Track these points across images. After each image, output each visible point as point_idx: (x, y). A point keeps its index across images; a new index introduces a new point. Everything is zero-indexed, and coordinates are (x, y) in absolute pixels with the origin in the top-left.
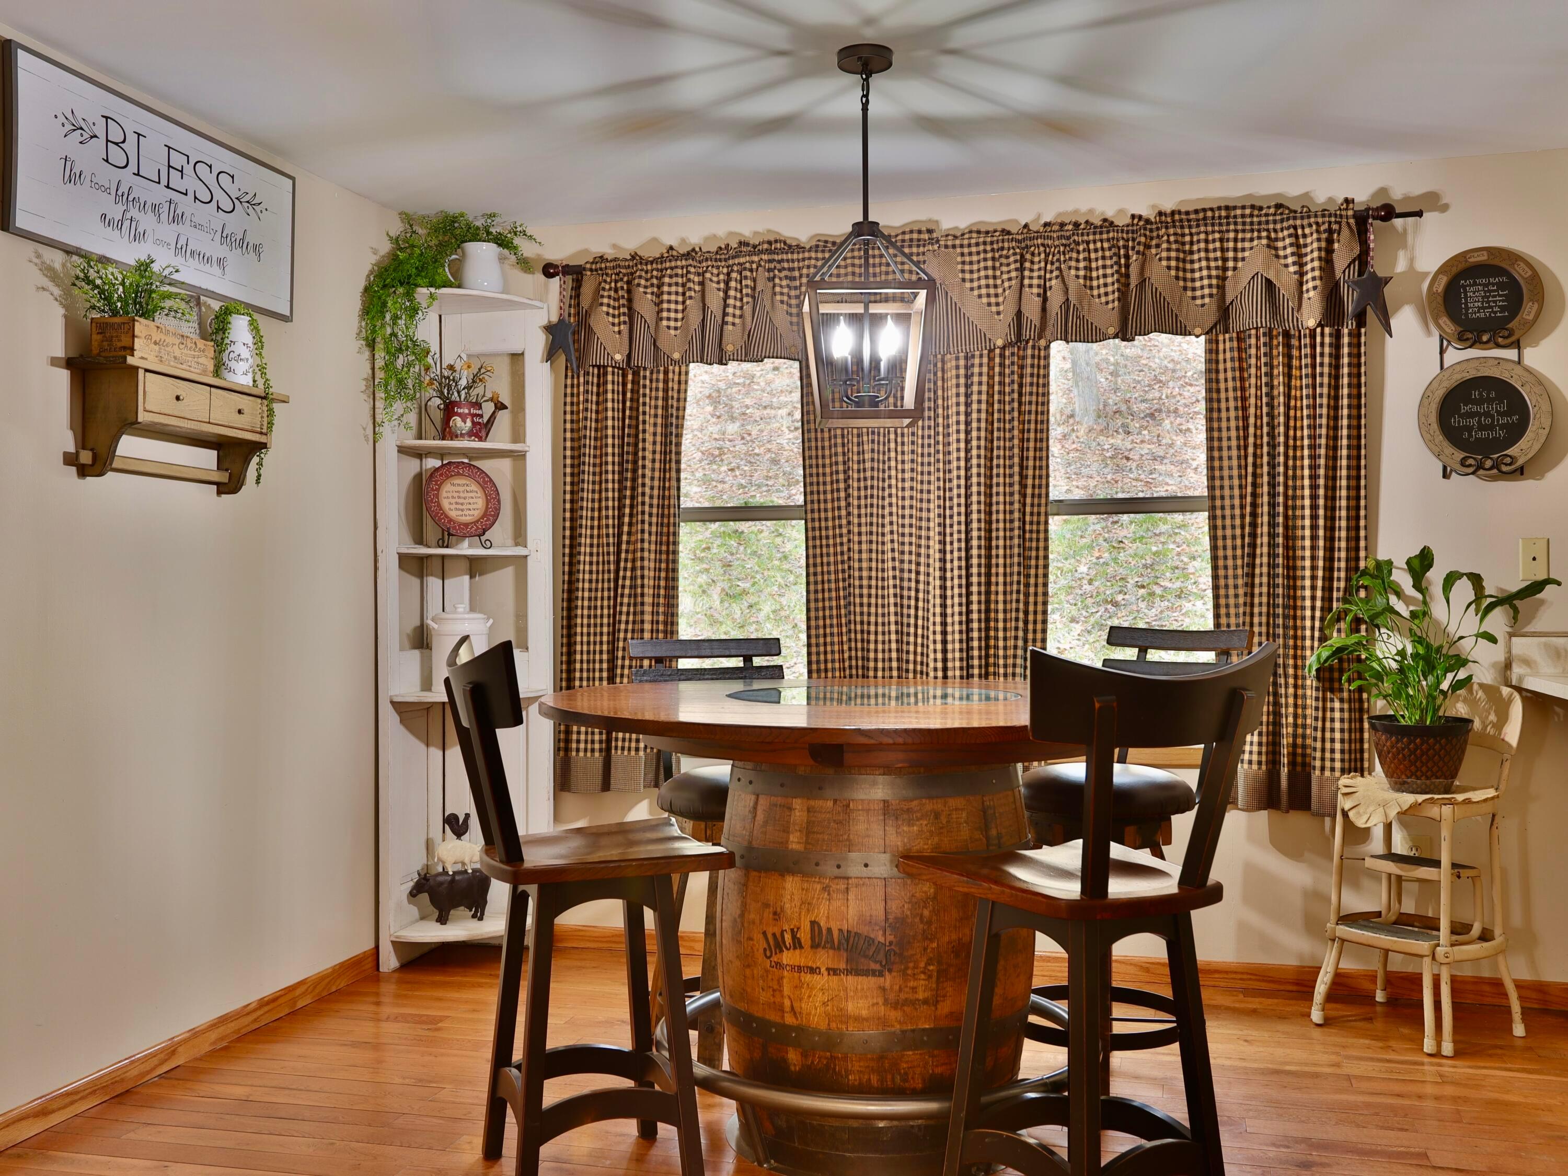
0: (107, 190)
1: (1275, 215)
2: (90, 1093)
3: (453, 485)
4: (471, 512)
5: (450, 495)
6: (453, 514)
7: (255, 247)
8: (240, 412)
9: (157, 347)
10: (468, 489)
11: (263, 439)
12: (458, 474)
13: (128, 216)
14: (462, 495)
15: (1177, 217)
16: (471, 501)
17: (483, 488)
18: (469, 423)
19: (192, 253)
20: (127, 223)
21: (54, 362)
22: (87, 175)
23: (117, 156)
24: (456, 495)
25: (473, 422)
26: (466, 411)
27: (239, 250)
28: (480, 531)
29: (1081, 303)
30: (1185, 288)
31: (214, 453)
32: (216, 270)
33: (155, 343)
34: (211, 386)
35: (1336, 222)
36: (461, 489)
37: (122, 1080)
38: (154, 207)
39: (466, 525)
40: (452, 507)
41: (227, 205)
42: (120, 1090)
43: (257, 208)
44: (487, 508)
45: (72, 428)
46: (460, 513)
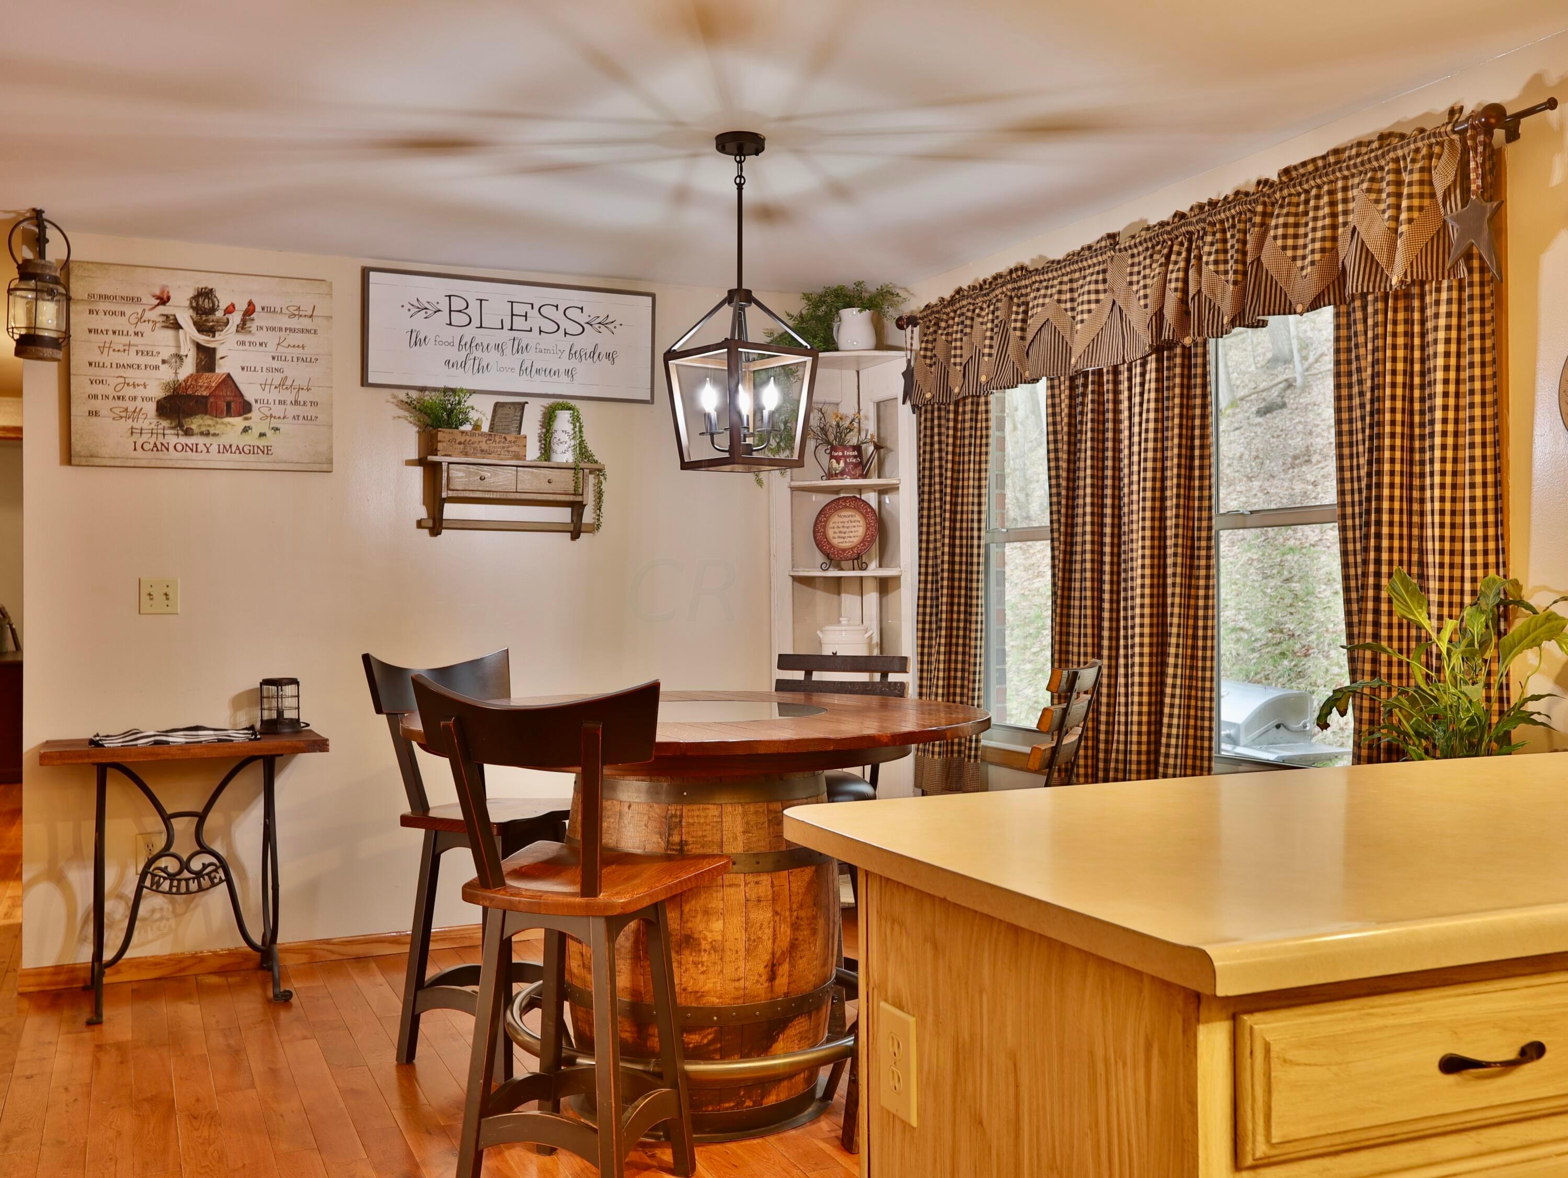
0: (451, 344)
1: (1380, 147)
2: (441, 940)
3: (840, 516)
4: (851, 540)
5: (835, 525)
6: (835, 542)
7: (608, 356)
8: (549, 482)
9: (462, 446)
10: (852, 519)
11: (579, 499)
12: (846, 507)
13: (472, 357)
14: (846, 525)
15: (1294, 174)
16: (853, 529)
17: (865, 518)
18: (842, 464)
19: (538, 371)
20: (470, 363)
21: (409, 463)
22: (431, 337)
23: (458, 319)
24: (840, 525)
25: (846, 462)
26: (841, 454)
27: (590, 360)
28: (855, 556)
29: (1214, 294)
30: (1294, 258)
31: (569, 509)
32: (564, 378)
33: (460, 443)
34: (517, 466)
35: (1437, 143)
36: (846, 519)
37: (471, 938)
38: (497, 347)
39: (844, 550)
40: (836, 535)
41: (575, 329)
42: (467, 944)
43: (611, 326)
44: (866, 535)
45: (424, 504)
46: (842, 540)
